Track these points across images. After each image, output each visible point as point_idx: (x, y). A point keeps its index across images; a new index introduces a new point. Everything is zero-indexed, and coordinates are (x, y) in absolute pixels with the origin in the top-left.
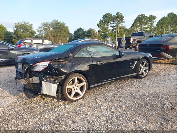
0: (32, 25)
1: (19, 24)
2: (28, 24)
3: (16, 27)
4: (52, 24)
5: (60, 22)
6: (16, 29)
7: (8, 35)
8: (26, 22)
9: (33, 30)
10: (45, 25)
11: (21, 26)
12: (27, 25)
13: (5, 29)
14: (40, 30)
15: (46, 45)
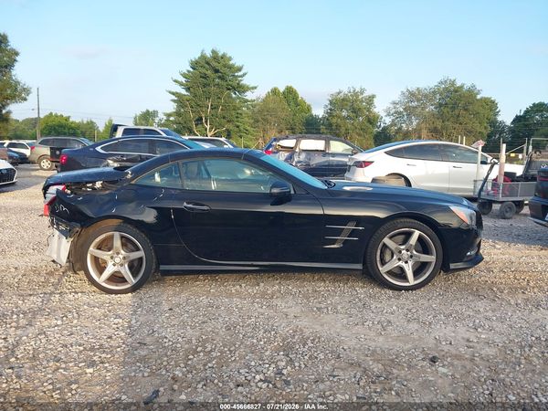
0: (373, 96)
1: (342, 94)
2: (364, 95)
3: (331, 103)
4: (434, 93)
5: (462, 87)
6: (331, 109)
7: (311, 125)
8: (358, 90)
9: (376, 110)
10: (412, 95)
11: (343, 100)
12: (360, 97)
13: (309, 109)
14: (396, 113)
15: (334, 155)
